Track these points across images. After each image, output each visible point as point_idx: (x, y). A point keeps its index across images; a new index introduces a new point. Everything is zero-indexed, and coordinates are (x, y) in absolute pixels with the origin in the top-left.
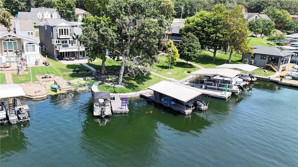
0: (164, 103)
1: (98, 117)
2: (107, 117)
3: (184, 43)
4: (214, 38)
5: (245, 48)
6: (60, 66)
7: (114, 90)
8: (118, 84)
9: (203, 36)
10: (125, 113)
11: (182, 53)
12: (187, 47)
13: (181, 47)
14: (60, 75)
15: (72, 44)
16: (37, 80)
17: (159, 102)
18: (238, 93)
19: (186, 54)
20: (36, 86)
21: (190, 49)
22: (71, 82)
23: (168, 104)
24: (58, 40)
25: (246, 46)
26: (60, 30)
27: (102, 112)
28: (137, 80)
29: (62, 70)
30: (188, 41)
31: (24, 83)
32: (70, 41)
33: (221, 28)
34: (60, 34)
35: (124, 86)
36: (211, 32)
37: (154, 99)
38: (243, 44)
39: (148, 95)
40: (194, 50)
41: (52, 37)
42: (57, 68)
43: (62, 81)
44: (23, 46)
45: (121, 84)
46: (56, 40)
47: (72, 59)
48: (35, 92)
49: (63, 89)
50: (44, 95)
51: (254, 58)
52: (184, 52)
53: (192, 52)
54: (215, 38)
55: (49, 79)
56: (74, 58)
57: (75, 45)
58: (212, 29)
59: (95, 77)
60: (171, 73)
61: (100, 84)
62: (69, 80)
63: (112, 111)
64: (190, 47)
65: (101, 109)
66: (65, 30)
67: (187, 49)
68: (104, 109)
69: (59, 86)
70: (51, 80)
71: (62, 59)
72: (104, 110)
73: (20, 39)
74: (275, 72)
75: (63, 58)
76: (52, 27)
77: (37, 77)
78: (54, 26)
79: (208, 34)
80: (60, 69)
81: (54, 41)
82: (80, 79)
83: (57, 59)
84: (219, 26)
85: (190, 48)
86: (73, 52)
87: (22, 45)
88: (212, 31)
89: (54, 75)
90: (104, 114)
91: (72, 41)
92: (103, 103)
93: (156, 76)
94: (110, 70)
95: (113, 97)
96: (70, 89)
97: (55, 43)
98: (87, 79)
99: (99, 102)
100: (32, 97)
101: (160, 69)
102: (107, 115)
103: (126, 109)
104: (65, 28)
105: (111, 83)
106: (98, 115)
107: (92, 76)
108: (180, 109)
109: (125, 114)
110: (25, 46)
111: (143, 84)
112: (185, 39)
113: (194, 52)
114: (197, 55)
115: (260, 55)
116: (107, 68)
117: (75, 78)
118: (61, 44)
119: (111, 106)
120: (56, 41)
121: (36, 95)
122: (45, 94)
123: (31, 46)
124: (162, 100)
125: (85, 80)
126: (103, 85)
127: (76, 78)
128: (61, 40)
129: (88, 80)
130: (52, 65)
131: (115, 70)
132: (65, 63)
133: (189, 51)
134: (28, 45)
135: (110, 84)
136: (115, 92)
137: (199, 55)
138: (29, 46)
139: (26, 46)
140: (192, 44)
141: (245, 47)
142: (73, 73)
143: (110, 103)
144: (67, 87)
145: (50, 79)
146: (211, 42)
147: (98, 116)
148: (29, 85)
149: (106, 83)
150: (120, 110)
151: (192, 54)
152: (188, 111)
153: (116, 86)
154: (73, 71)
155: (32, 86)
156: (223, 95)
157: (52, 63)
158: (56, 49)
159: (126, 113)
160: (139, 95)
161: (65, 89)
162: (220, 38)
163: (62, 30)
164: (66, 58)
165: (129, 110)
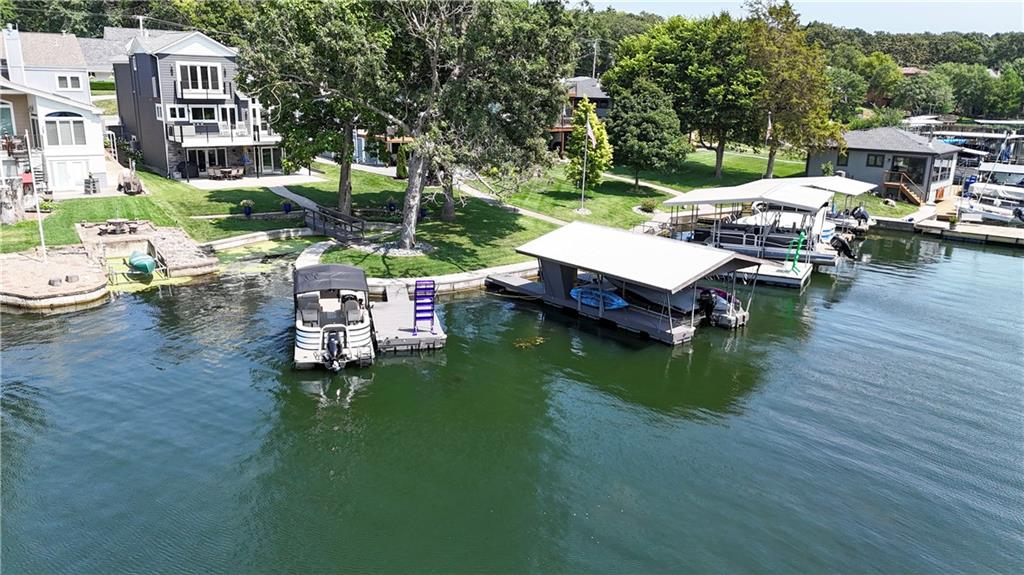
0: (582, 304)
1: (317, 370)
2: (354, 367)
3: (627, 113)
4: (721, 97)
5: (818, 128)
6: (183, 195)
7: (383, 268)
8: (400, 245)
9: (683, 93)
10: (431, 350)
11: (621, 147)
12: (638, 125)
13: (616, 126)
14: (175, 224)
15: (233, 121)
16: (75, 240)
17: (561, 302)
18: (833, 264)
19: (632, 146)
20: (66, 262)
21: (648, 133)
22: (216, 248)
23: (598, 308)
24: (177, 107)
25: (822, 123)
26: (183, 69)
27: (333, 347)
28: (472, 233)
29: (188, 209)
30: (639, 104)
31: (18, 250)
32: (224, 110)
33: (742, 67)
34: (184, 85)
35: (423, 252)
36: (709, 80)
37: (540, 292)
38: (814, 116)
39: (517, 281)
40: (658, 135)
41: (155, 96)
42: (170, 203)
43: (179, 243)
44: (35, 123)
45: (412, 247)
46: (169, 106)
47: (234, 172)
48: (50, 283)
49: (177, 269)
50: (90, 291)
51: (846, 165)
52: (625, 141)
53: (653, 141)
54: (725, 96)
55: (127, 237)
56: (241, 172)
57: (243, 123)
58: (714, 71)
59: (315, 229)
60: (588, 212)
61: (332, 249)
62: (208, 240)
63: (375, 343)
64: (645, 125)
65: (326, 335)
66: (204, 69)
67: (637, 131)
68: (341, 334)
69: (162, 261)
70: (133, 241)
71: (196, 176)
72: (342, 340)
73: (24, 97)
74: (918, 204)
75: (201, 174)
76: (153, 59)
77: (79, 232)
78: (162, 56)
79: (699, 88)
80: (182, 204)
81: (165, 112)
82: (255, 237)
83: (177, 175)
84: (735, 60)
85: (645, 129)
86: (237, 150)
87: (33, 120)
88: (712, 75)
89: (152, 224)
90: (343, 357)
91: (232, 110)
92: (339, 313)
93: (537, 221)
94: (372, 206)
95: (381, 290)
96: (207, 270)
97: (166, 118)
98: (283, 236)
99: (319, 310)
100: (30, 303)
101: (552, 200)
102: (354, 358)
103: (434, 331)
104: (204, 64)
105: (374, 245)
106: (314, 360)
107: (306, 226)
108: (650, 325)
109: (431, 352)
110: (42, 125)
111: (495, 246)
112: (628, 98)
113: (660, 140)
114: (672, 150)
115: (865, 155)
116: (362, 199)
117: (234, 233)
118: (192, 121)
119: (372, 322)
120: (173, 110)
121: (50, 294)
122: (93, 288)
123: (68, 122)
124: (573, 293)
125: (277, 239)
126: (343, 252)
127: (239, 232)
128: (191, 106)
129: (288, 238)
130: (154, 193)
131: (391, 207)
132: (204, 186)
133: (642, 137)
134: (57, 119)
135: (369, 249)
136: (387, 275)
137: (677, 150)
138: (60, 122)
139: (47, 122)
140: (651, 114)
141: (820, 125)
142: (232, 218)
143: (367, 312)
144: (194, 263)
145: (133, 236)
146: (711, 113)
147: (317, 364)
148: (35, 257)
149: (355, 246)
150: (409, 335)
151: (653, 146)
152: (682, 332)
153: (393, 252)
154: (232, 211)
155: (46, 262)
156: (787, 272)
157: (153, 188)
158: (171, 138)
159: (434, 349)
160: (483, 282)
161: (186, 268)
162: (739, 95)
163: (193, 69)
164: (211, 171)
165: (445, 336)
